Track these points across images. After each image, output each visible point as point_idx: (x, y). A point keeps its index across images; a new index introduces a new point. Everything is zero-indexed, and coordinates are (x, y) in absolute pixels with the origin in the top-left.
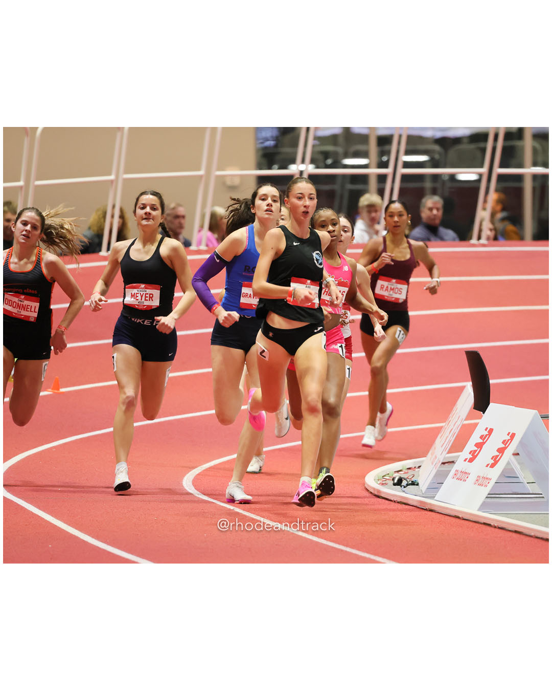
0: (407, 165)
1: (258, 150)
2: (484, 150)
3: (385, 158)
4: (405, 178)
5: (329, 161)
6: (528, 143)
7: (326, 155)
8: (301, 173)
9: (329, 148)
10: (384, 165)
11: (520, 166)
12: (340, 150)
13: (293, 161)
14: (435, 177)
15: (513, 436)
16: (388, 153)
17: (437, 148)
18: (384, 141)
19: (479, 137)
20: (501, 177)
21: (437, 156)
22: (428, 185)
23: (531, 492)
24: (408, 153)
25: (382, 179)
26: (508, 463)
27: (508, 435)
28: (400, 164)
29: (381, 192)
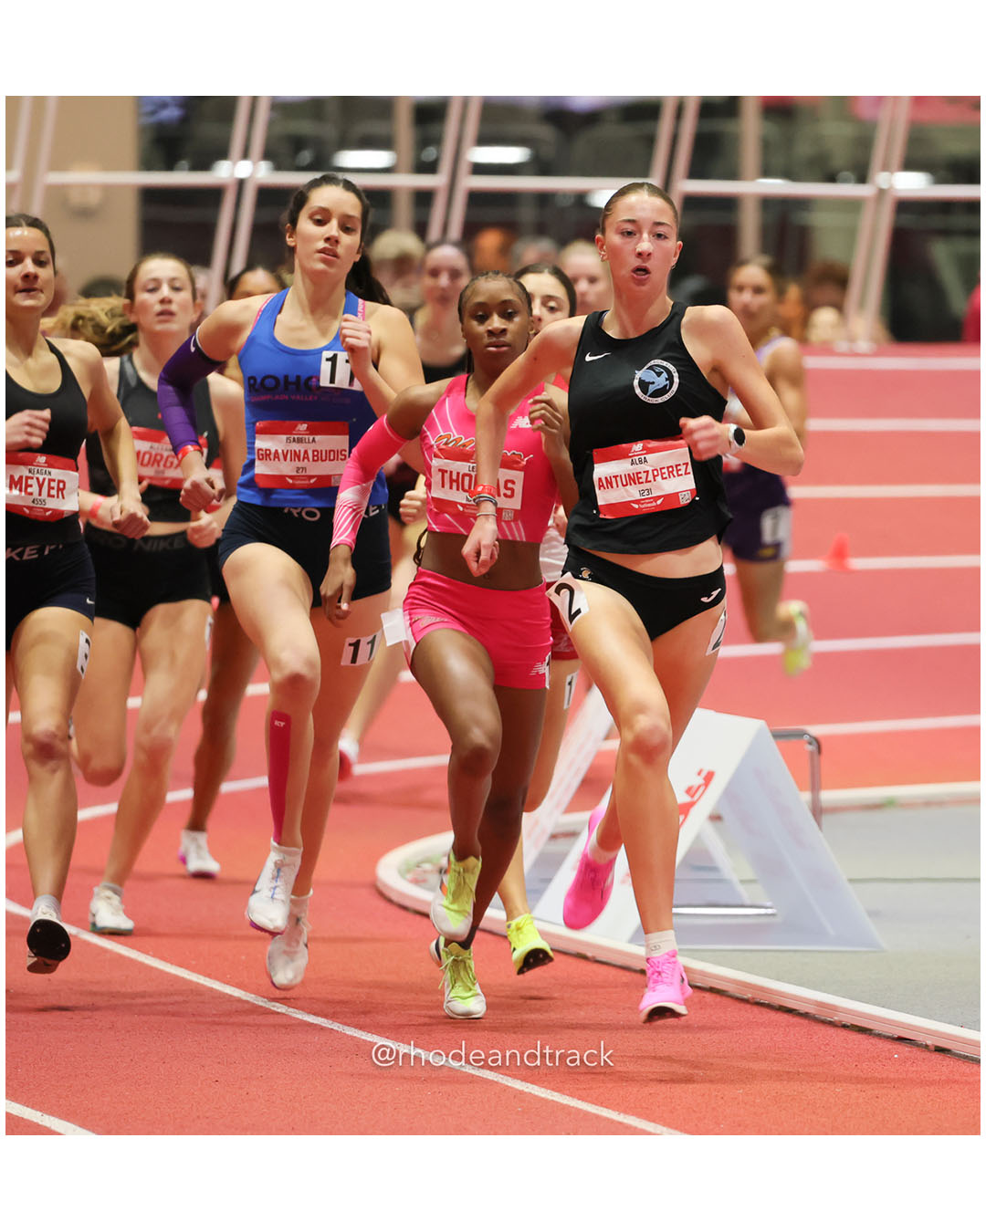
0: (480, 169)
1: (142, 130)
2: (650, 141)
3: (430, 153)
4: (476, 198)
5: (306, 156)
6: (751, 129)
7: (298, 143)
8: (241, 183)
9: (305, 127)
10: (429, 168)
11: (733, 175)
12: (329, 131)
13: (223, 153)
14: (544, 198)
15: (709, 777)
16: (437, 141)
17: (546, 132)
18: (430, 114)
19: (643, 112)
20: (692, 202)
21: (549, 152)
22: (527, 214)
23: (748, 902)
24: (483, 140)
25: (423, 199)
26: (698, 838)
27: (699, 774)
28: (464, 169)
29: (421, 229)
